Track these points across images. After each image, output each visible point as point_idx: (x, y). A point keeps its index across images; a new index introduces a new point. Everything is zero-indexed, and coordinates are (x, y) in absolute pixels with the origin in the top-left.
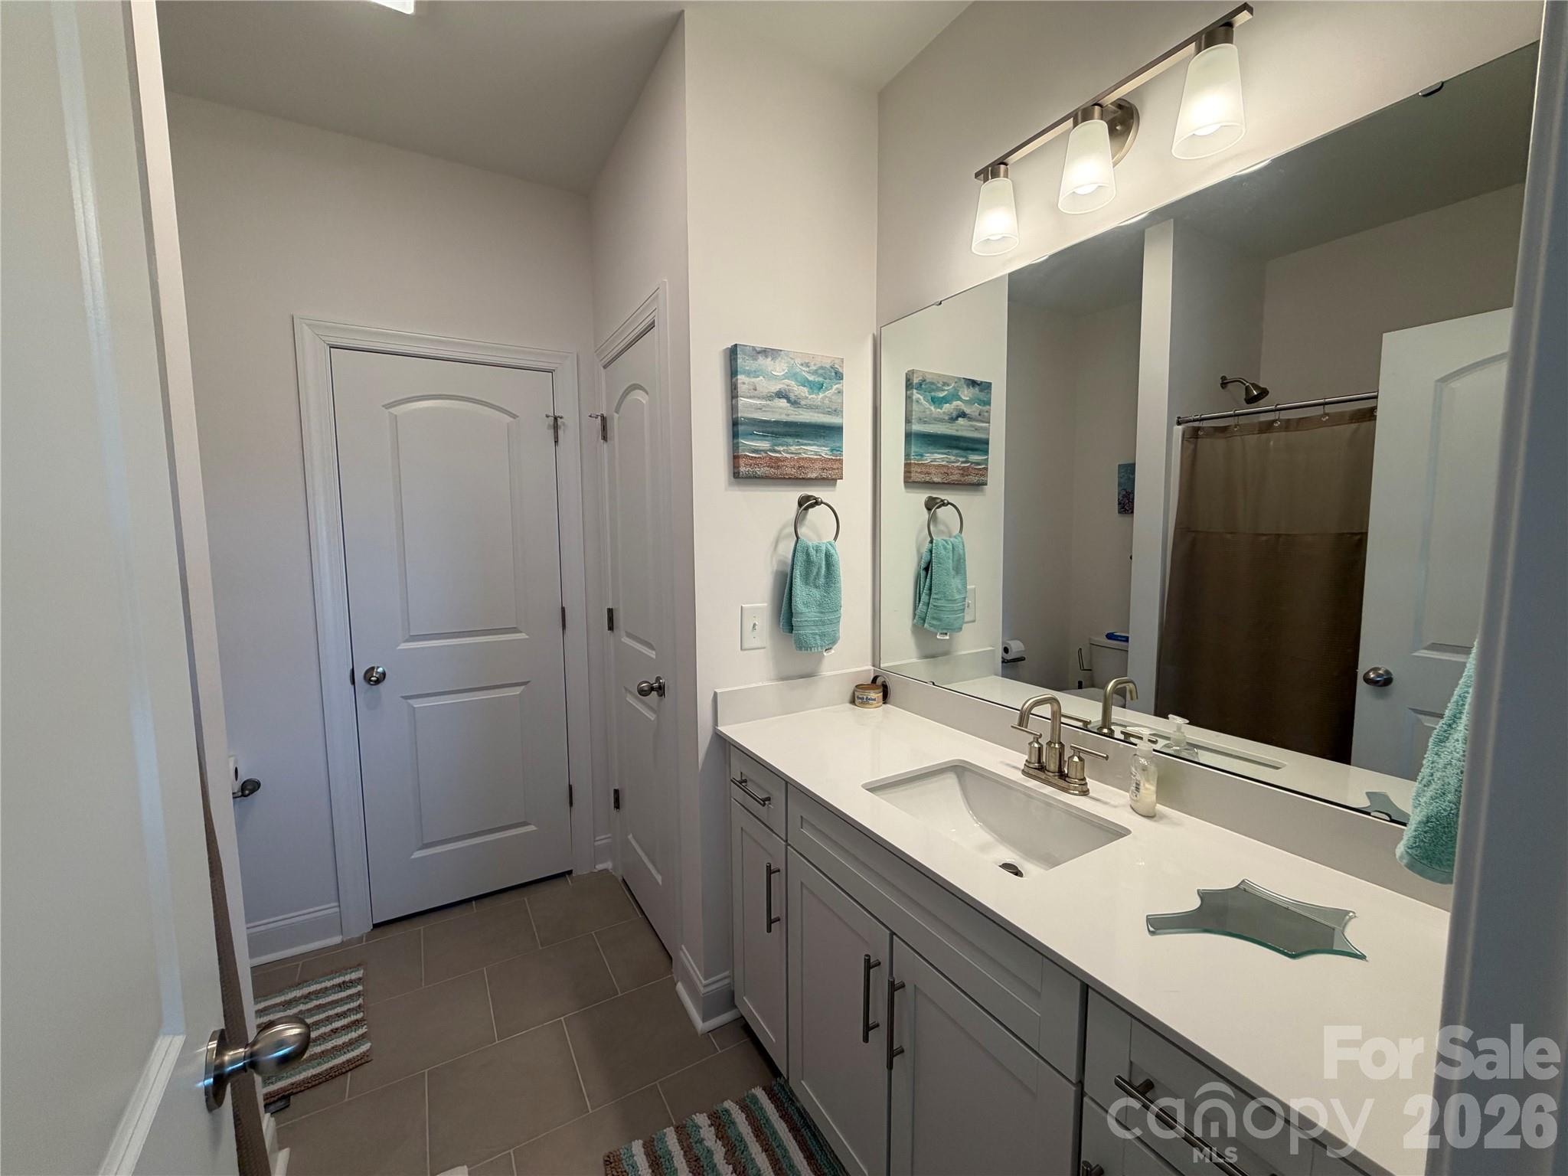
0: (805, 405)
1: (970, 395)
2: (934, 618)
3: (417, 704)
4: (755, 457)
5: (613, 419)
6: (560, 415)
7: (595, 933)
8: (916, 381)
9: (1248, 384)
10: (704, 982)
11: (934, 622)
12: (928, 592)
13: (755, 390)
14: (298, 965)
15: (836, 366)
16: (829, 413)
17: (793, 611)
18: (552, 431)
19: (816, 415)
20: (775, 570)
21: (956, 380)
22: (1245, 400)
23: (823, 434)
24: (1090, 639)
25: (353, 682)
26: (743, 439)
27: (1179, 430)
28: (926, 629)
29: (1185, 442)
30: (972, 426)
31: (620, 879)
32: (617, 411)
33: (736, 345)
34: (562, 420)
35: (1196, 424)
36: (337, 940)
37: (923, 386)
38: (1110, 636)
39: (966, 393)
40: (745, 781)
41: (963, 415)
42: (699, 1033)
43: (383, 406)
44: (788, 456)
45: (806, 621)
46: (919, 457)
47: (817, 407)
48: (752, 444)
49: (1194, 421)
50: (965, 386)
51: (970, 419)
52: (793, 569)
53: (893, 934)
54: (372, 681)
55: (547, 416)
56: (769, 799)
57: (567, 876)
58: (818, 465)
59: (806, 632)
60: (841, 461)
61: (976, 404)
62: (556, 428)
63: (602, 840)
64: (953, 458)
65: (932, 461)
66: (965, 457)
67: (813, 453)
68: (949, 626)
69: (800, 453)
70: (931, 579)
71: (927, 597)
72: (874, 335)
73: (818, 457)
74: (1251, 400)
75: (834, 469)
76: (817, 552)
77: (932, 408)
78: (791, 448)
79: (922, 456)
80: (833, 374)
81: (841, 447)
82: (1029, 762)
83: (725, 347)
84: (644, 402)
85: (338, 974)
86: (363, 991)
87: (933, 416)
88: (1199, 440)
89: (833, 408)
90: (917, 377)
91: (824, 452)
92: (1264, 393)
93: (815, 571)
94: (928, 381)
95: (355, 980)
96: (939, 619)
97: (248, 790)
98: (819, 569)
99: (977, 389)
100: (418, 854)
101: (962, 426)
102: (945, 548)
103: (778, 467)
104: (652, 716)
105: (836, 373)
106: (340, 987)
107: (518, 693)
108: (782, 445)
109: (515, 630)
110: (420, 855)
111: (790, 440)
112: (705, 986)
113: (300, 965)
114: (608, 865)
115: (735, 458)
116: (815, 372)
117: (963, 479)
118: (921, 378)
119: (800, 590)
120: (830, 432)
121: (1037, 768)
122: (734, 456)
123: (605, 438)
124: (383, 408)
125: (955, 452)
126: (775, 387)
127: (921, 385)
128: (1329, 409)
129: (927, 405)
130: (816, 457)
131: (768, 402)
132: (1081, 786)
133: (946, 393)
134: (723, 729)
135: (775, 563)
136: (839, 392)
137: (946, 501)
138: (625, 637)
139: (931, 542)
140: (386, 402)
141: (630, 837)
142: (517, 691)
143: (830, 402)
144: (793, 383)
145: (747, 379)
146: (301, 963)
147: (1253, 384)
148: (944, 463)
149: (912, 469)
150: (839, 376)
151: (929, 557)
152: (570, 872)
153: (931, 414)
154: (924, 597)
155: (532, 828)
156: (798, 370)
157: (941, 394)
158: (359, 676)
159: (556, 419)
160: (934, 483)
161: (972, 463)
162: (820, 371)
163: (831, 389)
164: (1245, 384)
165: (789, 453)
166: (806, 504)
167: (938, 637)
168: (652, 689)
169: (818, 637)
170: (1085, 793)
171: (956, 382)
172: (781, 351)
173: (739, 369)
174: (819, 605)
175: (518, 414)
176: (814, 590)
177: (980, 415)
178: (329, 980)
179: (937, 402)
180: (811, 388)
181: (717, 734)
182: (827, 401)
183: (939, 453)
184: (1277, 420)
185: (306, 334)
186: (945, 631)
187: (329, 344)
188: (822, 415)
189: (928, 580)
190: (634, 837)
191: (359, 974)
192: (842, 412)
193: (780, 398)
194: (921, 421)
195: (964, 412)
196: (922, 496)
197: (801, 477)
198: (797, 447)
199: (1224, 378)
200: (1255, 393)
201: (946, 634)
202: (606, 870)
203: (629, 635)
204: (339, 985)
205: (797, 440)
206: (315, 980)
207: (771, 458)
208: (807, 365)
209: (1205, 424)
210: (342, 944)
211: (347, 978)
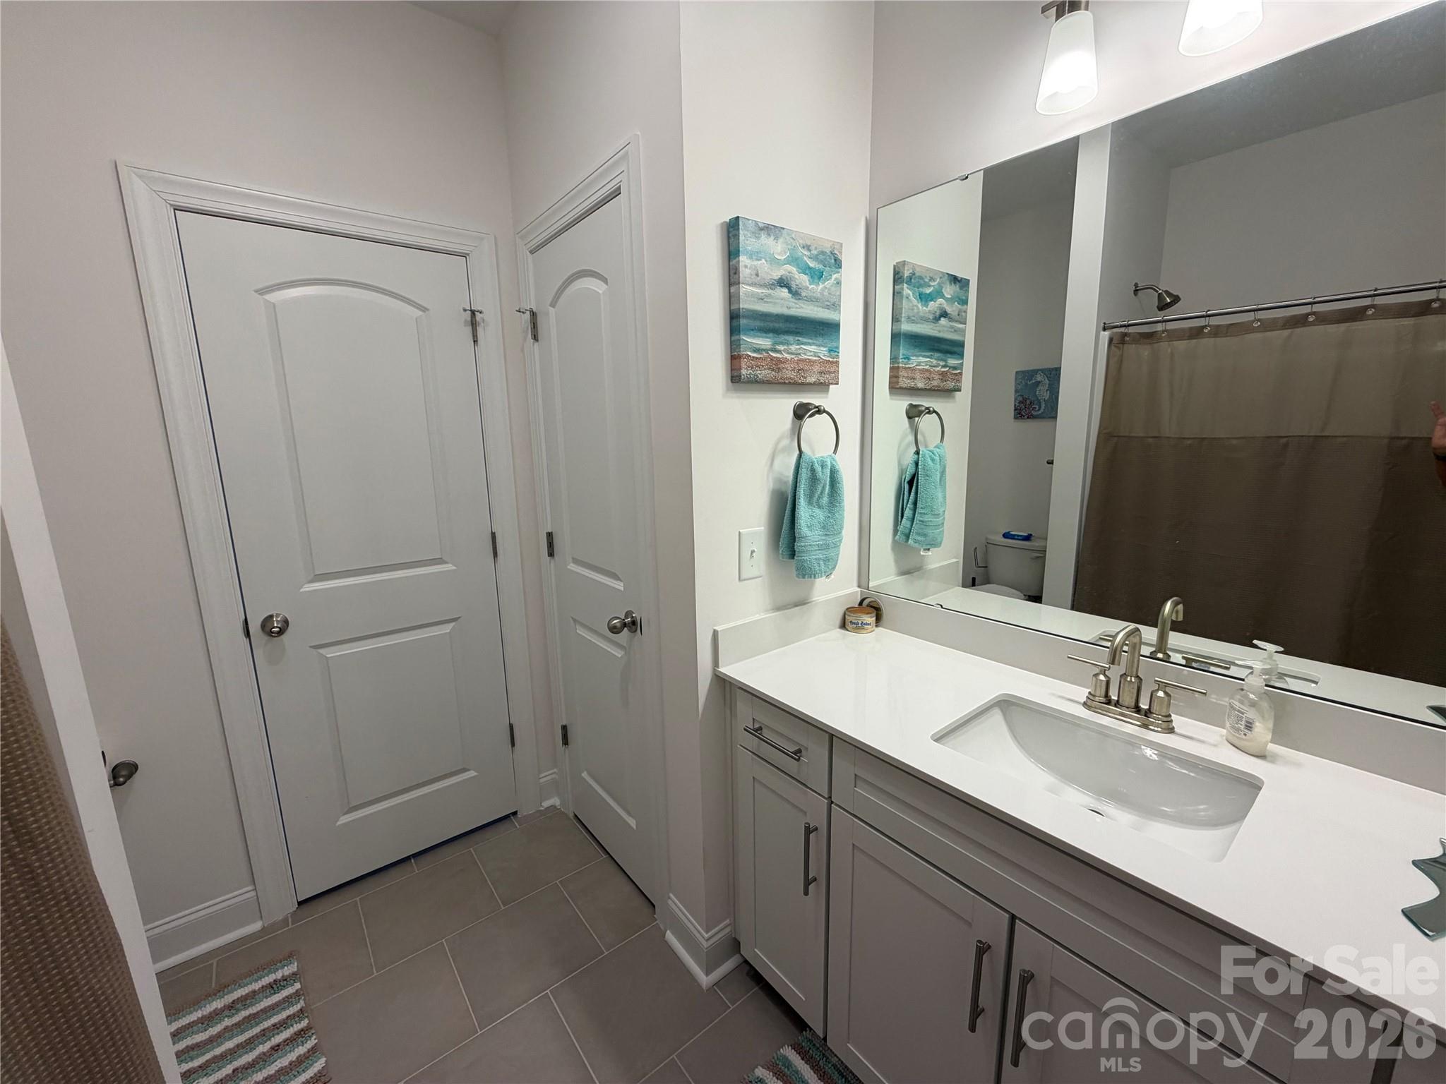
0: (806, 296)
1: (952, 292)
2: (919, 534)
3: (330, 653)
4: (757, 358)
5: (547, 314)
6: (479, 309)
7: (560, 882)
8: (906, 274)
9: (1160, 291)
10: (706, 936)
11: (919, 538)
12: (912, 506)
13: (757, 275)
14: (213, 963)
15: (836, 252)
16: (828, 307)
17: (797, 535)
18: (469, 329)
19: (816, 308)
20: (771, 489)
21: (941, 275)
22: (1158, 307)
23: (822, 331)
24: (987, 539)
25: (248, 634)
26: (745, 334)
27: (1106, 335)
28: (909, 546)
29: (1113, 347)
30: (952, 327)
31: (571, 815)
32: (553, 305)
33: (738, 218)
34: (481, 315)
35: (1122, 330)
36: (256, 926)
37: (913, 280)
38: (1006, 536)
39: (949, 290)
40: (760, 728)
41: (944, 314)
42: (704, 987)
43: (256, 291)
44: (789, 357)
45: (810, 545)
46: (906, 360)
47: (817, 300)
48: (755, 342)
49: (1121, 326)
50: (948, 283)
51: (951, 319)
52: (796, 487)
53: (1013, 918)
54: (273, 633)
55: (465, 310)
56: (799, 751)
57: (512, 817)
58: (816, 368)
59: (811, 556)
60: (837, 363)
61: (956, 303)
62: (474, 324)
63: (547, 776)
64: (934, 362)
65: (917, 365)
66: (945, 361)
67: (812, 354)
68: (933, 540)
69: (800, 354)
70: (916, 493)
71: (911, 512)
72: (866, 218)
73: (817, 359)
74: (1163, 307)
75: (830, 373)
76: (822, 469)
77: (919, 305)
78: (791, 347)
79: (909, 359)
80: (833, 261)
81: (838, 348)
82: (1094, 696)
83: (722, 221)
84: (601, 292)
85: (265, 971)
86: (301, 989)
87: (921, 314)
88: (1126, 345)
89: (832, 301)
90: (908, 270)
91: (823, 352)
92: (1176, 299)
93: (819, 489)
94: (917, 274)
95: (289, 976)
96: (925, 535)
97: (123, 776)
98: (824, 487)
99: (958, 286)
100: (344, 819)
101: (944, 326)
102: (933, 460)
103: (779, 370)
104: (619, 653)
105: (835, 260)
106: (273, 988)
107: (448, 631)
108: (782, 343)
109: (440, 561)
110: (347, 820)
111: (791, 338)
112: (708, 940)
113: (215, 965)
114: (555, 801)
115: (734, 359)
116: (815, 258)
117: (942, 385)
118: (911, 271)
119: (804, 511)
120: (826, 329)
121: (1104, 701)
122: (731, 356)
123: (535, 338)
124: (256, 295)
125: (937, 355)
126: (777, 274)
127: (911, 279)
128: (1261, 315)
129: (915, 302)
130: (815, 358)
131: (770, 291)
132: (1166, 724)
133: (932, 289)
134: (724, 669)
135: (771, 480)
136: (838, 283)
137: (931, 409)
138: (572, 564)
139: (917, 453)
140: (260, 286)
141: (585, 775)
142: (447, 628)
143: (829, 294)
144: (795, 269)
145: (749, 261)
146: (214, 962)
147: (1167, 292)
148: (927, 367)
149: (900, 374)
150: (838, 264)
151: (914, 469)
152: (515, 813)
153: (918, 312)
154: (908, 512)
155: (472, 773)
156: (800, 254)
157: (928, 291)
158: (255, 627)
159: (473, 313)
160: (918, 389)
161: (950, 367)
162: (821, 257)
163: (831, 278)
164: (1157, 291)
165: (788, 353)
166: (801, 412)
167: (922, 553)
168: (625, 625)
169: (822, 563)
170: (1171, 730)
171: (941, 278)
172: (784, 229)
173: (741, 249)
174: (824, 527)
175: (428, 308)
176: (817, 511)
177: (959, 315)
178: (256, 981)
179: (925, 299)
180: (812, 277)
181: (717, 676)
182: (826, 293)
183: (924, 356)
184: (1206, 326)
185: (138, 191)
186: (928, 547)
187: (171, 205)
188: (821, 309)
189: (913, 494)
190: (589, 774)
191: (292, 968)
192: (840, 306)
193: (781, 287)
194: (910, 320)
195: (945, 312)
196: (903, 404)
197: (800, 381)
198: (798, 347)
199: (1136, 285)
200: (1169, 301)
201: (929, 549)
202: (554, 807)
203: (576, 561)
204: (270, 986)
205: (797, 338)
206: (237, 982)
207: (772, 359)
208: (808, 248)
209: (1131, 330)
210: (264, 930)
211: (279, 975)
